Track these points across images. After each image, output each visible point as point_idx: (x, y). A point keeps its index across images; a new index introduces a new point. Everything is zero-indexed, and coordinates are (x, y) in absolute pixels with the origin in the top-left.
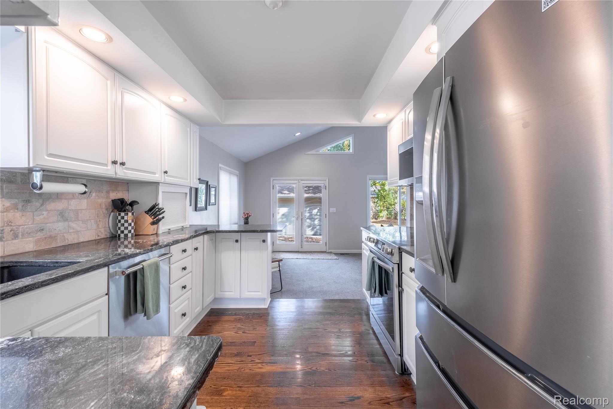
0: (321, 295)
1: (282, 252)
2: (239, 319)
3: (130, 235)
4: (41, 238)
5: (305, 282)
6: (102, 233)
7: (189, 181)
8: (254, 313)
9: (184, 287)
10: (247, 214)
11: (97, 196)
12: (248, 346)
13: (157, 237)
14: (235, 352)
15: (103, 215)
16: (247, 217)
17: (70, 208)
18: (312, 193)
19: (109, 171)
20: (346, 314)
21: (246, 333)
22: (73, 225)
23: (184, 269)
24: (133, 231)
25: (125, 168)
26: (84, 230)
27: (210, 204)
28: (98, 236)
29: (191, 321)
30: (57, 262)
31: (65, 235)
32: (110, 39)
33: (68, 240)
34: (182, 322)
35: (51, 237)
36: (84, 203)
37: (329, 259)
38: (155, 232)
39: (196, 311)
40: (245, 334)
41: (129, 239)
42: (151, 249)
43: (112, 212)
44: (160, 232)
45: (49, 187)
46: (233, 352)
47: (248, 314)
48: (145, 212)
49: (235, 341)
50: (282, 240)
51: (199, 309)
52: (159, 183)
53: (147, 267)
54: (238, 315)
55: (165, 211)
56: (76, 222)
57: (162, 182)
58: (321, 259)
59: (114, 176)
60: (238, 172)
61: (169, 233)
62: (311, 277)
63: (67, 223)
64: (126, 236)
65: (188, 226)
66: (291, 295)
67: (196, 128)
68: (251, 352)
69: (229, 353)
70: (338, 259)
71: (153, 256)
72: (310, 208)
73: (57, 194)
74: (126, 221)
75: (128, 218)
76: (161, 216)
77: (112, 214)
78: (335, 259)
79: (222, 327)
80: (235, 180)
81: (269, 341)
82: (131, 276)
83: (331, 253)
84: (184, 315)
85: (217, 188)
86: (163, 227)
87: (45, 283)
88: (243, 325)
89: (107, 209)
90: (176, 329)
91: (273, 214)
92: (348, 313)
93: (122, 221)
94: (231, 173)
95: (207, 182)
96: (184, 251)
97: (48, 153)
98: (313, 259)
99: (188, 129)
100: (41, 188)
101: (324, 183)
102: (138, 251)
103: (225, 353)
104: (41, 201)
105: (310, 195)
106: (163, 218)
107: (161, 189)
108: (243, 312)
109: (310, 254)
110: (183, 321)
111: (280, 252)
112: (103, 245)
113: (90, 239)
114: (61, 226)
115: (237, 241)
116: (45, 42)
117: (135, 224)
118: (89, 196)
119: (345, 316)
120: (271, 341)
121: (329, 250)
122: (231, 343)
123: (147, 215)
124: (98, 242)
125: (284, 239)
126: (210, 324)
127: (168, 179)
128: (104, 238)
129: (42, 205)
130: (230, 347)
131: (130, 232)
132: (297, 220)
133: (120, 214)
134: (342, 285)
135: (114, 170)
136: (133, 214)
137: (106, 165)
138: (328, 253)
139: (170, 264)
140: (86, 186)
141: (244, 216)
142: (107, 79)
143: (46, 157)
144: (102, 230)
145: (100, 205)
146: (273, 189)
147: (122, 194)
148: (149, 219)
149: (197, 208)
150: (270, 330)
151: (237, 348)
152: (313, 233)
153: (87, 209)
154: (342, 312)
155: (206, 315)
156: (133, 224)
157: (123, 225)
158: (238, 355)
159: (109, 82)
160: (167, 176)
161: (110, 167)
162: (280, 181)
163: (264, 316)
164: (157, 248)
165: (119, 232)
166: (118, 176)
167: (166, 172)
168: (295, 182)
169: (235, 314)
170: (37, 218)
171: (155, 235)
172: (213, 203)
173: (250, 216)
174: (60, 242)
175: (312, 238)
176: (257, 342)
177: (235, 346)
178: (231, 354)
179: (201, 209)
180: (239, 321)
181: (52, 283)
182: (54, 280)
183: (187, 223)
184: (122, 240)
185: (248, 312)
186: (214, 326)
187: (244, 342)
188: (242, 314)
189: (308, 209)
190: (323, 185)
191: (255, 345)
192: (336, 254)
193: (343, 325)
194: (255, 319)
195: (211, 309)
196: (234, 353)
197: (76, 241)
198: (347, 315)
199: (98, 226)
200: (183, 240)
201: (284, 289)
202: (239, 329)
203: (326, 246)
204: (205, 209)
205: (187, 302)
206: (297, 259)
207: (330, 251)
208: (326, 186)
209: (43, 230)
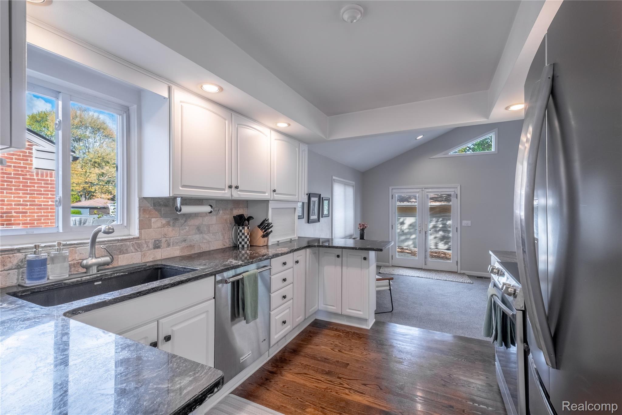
0: (440, 325)
1: (402, 267)
2: (338, 336)
3: (246, 246)
4: (184, 247)
5: (423, 306)
6: (227, 243)
7: (297, 197)
8: (354, 332)
9: (284, 297)
10: (363, 225)
11: (224, 213)
12: (340, 367)
13: (267, 248)
14: (327, 370)
15: (227, 228)
16: (363, 228)
17: (204, 224)
18: (445, 201)
19: (226, 194)
20: (463, 357)
21: (342, 352)
22: (206, 237)
23: (284, 280)
24: (248, 243)
25: (239, 190)
26: (214, 240)
27: (323, 216)
28: (224, 245)
29: (292, 329)
30: (185, 268)
31: (200, 244)
32: (221, 89)
33: (202, 248)
34: (282, 330)
35: (191, 246)
36: (213, 219)
37: (460, 281)
38: (265, 244)
39: (297, 320)
40: (340, 354)
41: (246, 249)
42: (251, 262)
43: (234, 226)
44: (270, 244)
45: (186, 209)
46: (324, 369)
47: (349, 332)
48: (258, 226)
49: (329, 358)
50: (408, 253)
51: (301, 318)
52: (269, 200)
53: (246, 277)
54: (339, 331)
55: (273, 226)
56: (209, 235)
57: (271, 199)
58: (448, 281)
59: (230, 198)
60: (354, 183)
61: (278, 245)
62: (431, 301)
63: (202, 235)
64: (243, 246)
65: (297, 238)
66: (402, 319)
67: (305, 147)
68: (342, 374)
69: (322, 369)
70: (473, 283)
71: (252, 269)
72: (443, 218)
73: (196, 213)
74: (243, 234)
75: (244, 232)
76: (270, 230)
77: (235, 227)
78: (468, 282)
79: (321, 340)
80: (350, 192)
81: (363, 368)
82: (235, 284)
83: (464, 274)
84: (284, 322)
85: (330, 200)
86: (272, 240)
87: (165, 287)
88: (340, 343)
89: (231, 224)
90: (276, 334)
91: (392, 226)
92: (467, 357)
93: (241, 234)
94: (346, 184)
95: (320, 195)
96: (285, 264)
97: (182, 185)
98: (438, 279)
99: (297, 149)
100: (180, 210)
101: (454, 191)
102: (240, 263)
103: (317, 368)
104: (184, 219)
105: (442, 203)
106: (271, 231)
107: (271, 205)
108: (343, 328)
109: (436, 273)
110: (284, 328)
111: (399, 267)
112: (228, 253)
113: (218, 248)
114: (197, 237)
115: (338, 256)
116: (181, 102)
117: (250, 237)
118: (217, 213)
119: (461, 360)
120: (365, 367)
121: (461, 270)
122: (325, 359)
123: (259, 229)
124: (223, 251)
125: (410, 252)
126: (311, 335)
127: (277, 197)
128: (228, 248)
129: (185, 221)
130: (323, 363)
131: (246, 243)
132: (420, 233)
133: (239, 228)
134: (470, 317)
135: (230, 193)
136: (248, 228)
137: (224, 190)
138: (460, 274)
139: (270, 275)
140: (211, 206)
141: (359, 228)
142: (225, 120)
143: (181, 188)
144: (227, 241)
145: (226, 220)
146: (392, 199)
147: (242, 211)
148: (260, 233)
149: (310, 221)
150: (366, 354)
151: (330, 366)
152: (446, 247)
153: (216, 224)
154: (459, 354)
155: (310, 325)
156: (248, 237)
157: (241, 237)
158: (329, 373)
159: (227, 122)
160: (276, 194)
161: (227, 191)
162: (400, 190)
163: (364, 338)
164: (257, 261)
165: (238, 243)
166: (233, 198)
167: (274, 191)
168: (418, 190)
169: (336, 330)
170: (182, 232)
171: (266, 247)
172: (326, 215)
173: (366, 227)
174: (197, 250)
175: (445, 254)
176: (350, 364)
177: (328, 363)
178: (323, 370)
179: (314, 221)
180: (338, 338)
181: (171, 287)
182: (172, 285)
183: (296, 236)
184: (240, 250)
185: (348, 330)
186: (314, 337)
187: (338, 362)
188: (343, 331)
189: (441, 219)
190: (453, 193)
191: (348, 368)
192: (470, 276)
193: (456, 370)
194: (354, 339)
195: (316, 319)
196: (325, 371)
197: (208, 249)
198: (465, 358)
199: (224, 237)
200: (283, 254)
201: (396, 311)
202: (336, 346)
203: (457, 265)
204: (318, 221)
205: (288, 310)
206: (418, 277)
207: (463, 272)
208: (457, 195)
209: (185, 240)
